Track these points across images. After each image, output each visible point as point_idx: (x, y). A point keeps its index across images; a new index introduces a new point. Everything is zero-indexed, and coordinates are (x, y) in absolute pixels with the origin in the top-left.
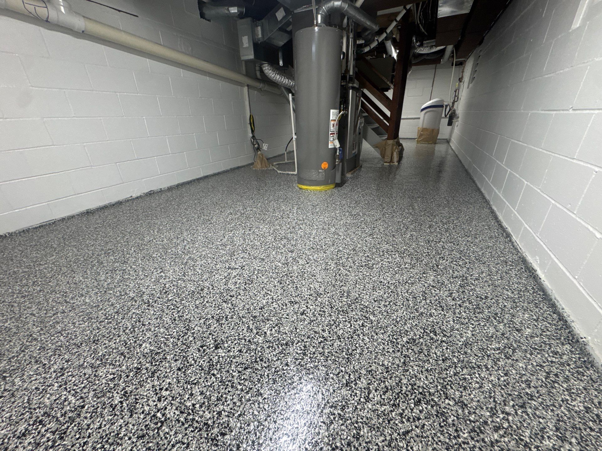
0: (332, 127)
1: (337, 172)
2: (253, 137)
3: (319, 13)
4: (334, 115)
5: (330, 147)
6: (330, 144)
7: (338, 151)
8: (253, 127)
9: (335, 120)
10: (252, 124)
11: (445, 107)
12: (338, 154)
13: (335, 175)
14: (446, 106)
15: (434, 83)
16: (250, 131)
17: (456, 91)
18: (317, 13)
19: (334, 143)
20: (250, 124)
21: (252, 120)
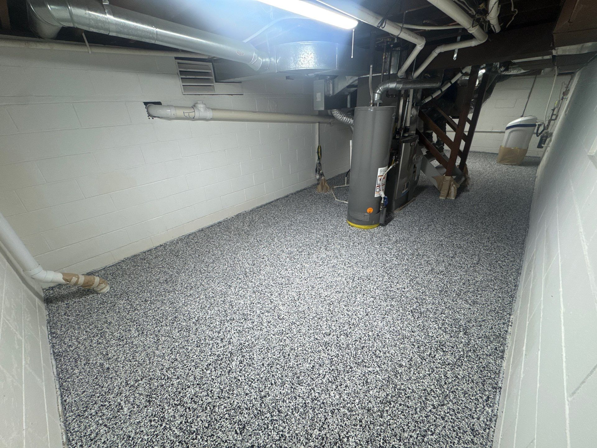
0: (378, 181)
1: (381, 215)
2: (319, 163)
3: (376, 93)
4: (381, 172)
5: (376, 196)
6: (376, 194)
7: (383, 199)
8: (320, 155)
9: (382, 176)
10: (320, 152)
11: (537, 126)
12: (382, 202)
13: (379, 219)
14: (540, 125)
15: (532, 94)
16: (317, 158)
17: (553, 110)
18: (374, 93)
19: (380, 193)
20: (318, 152)
21: (319, 150)
